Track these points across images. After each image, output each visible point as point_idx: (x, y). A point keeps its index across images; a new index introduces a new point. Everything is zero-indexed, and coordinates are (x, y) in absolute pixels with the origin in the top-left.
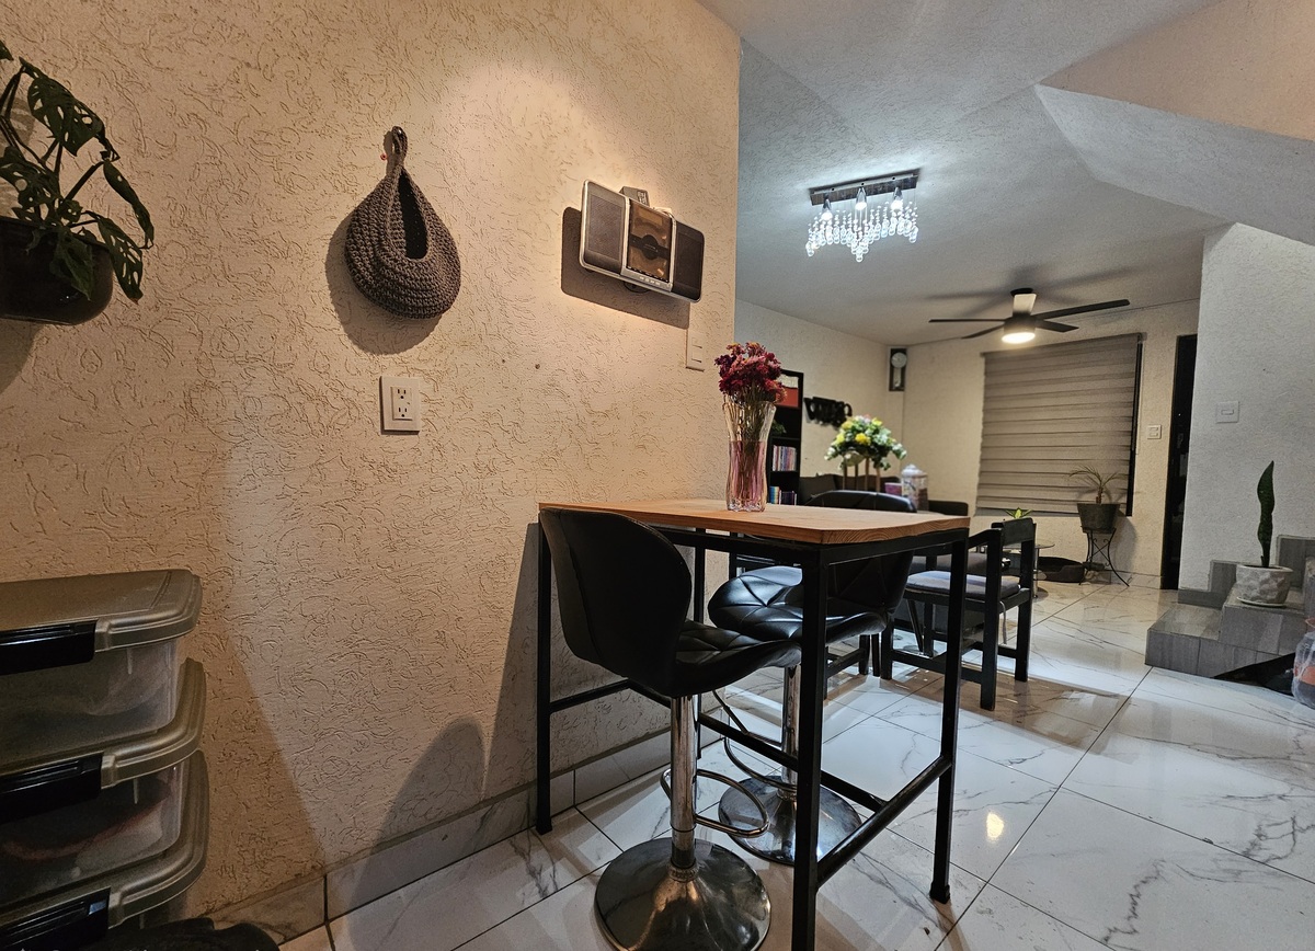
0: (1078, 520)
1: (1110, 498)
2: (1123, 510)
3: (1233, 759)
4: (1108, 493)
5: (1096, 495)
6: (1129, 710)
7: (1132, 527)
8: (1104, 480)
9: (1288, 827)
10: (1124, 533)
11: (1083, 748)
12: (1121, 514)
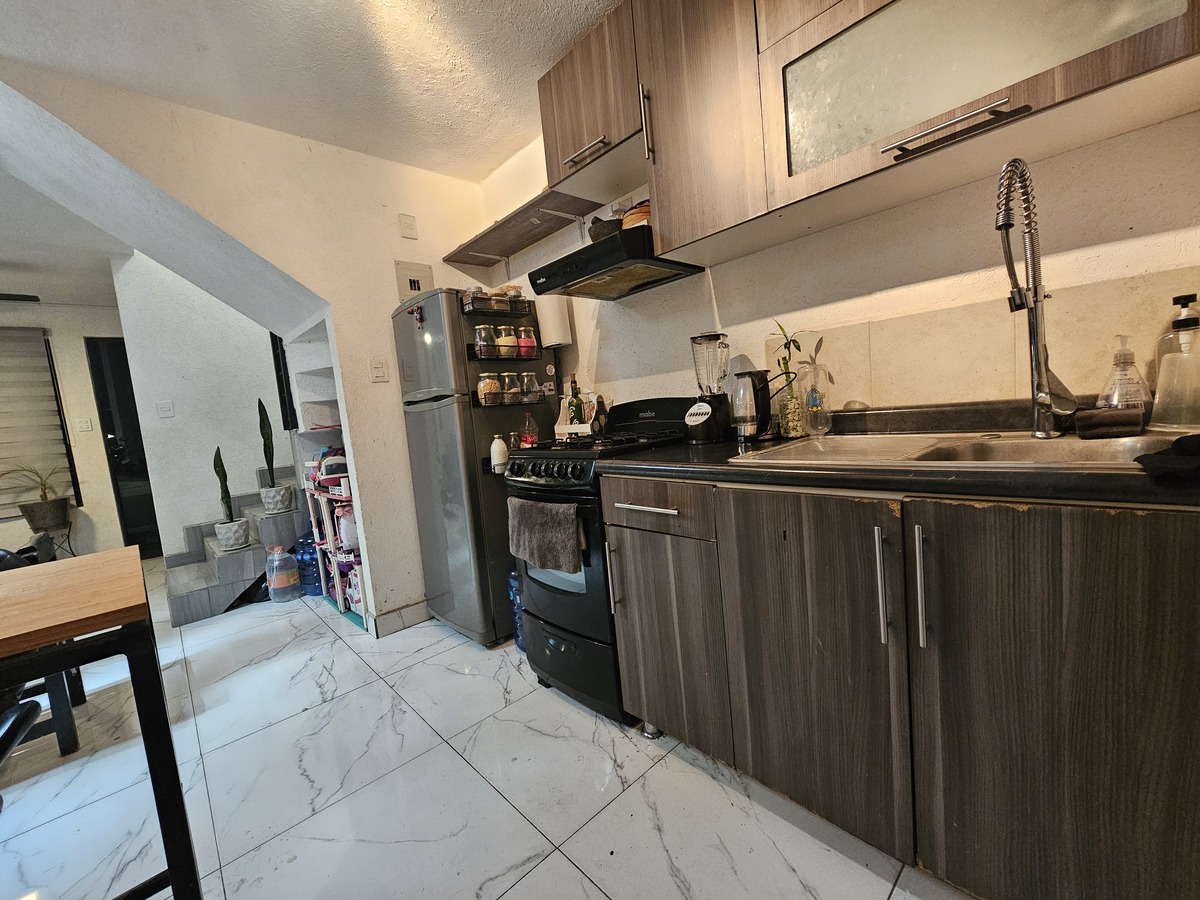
0: (24, 523)
1: (55, 493)
2: (73, 502)
3: (276, 655)
4: (51, 488)
5: (39, 492)
6: (195, 667)
7: (86, 516)
8: (44, 478)
9: (326, 673)
10: (78, 524)
11: (190, 716)
12: (72, 506)
